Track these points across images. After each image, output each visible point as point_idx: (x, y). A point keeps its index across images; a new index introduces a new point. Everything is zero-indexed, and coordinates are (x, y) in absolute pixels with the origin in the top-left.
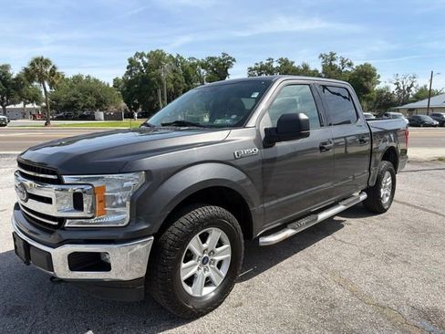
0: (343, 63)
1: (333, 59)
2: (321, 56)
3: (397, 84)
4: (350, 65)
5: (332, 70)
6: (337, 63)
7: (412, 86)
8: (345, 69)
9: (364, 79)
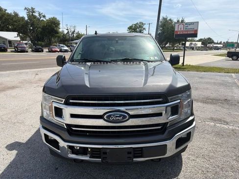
0: (40, 15)
1: (34, 12)
2: (26, 9)
3: (67, 29)
4: (44, 16)
5: (34, 18)
6: (36, 14)
7: (74, 31)
8: (41, 19)
9: (54, 26)
